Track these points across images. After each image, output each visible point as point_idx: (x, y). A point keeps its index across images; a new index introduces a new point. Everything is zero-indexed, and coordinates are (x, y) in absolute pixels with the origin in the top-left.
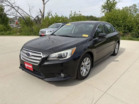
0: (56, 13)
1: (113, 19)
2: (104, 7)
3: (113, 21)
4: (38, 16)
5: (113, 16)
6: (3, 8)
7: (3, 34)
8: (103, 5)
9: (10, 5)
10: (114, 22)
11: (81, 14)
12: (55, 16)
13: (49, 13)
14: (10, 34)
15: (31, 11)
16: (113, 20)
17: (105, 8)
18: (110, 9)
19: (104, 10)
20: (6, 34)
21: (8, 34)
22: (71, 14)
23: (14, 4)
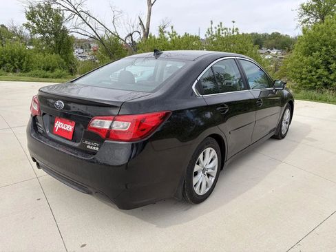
0: (172, 27)
1: (326, 43)
2: (307, 10)
3: (324, 48)
4: (131, 35)
5: (325, 34)
6: (61, 15)
7: (47, 77)
8: (305, 5)
9: (72, 9)
10: (328, 51)
11: (237, 29)
12: (171, 33)
13: (164, 27)
14: (60, 77)
15: (115, 22)
16: (324, 45)
17: (310, 11)
18: (325, 14)
19: (306, 17)
20: (53, 78)
21: (56, 78)
22: (211, 28)
23: (79, 6)
